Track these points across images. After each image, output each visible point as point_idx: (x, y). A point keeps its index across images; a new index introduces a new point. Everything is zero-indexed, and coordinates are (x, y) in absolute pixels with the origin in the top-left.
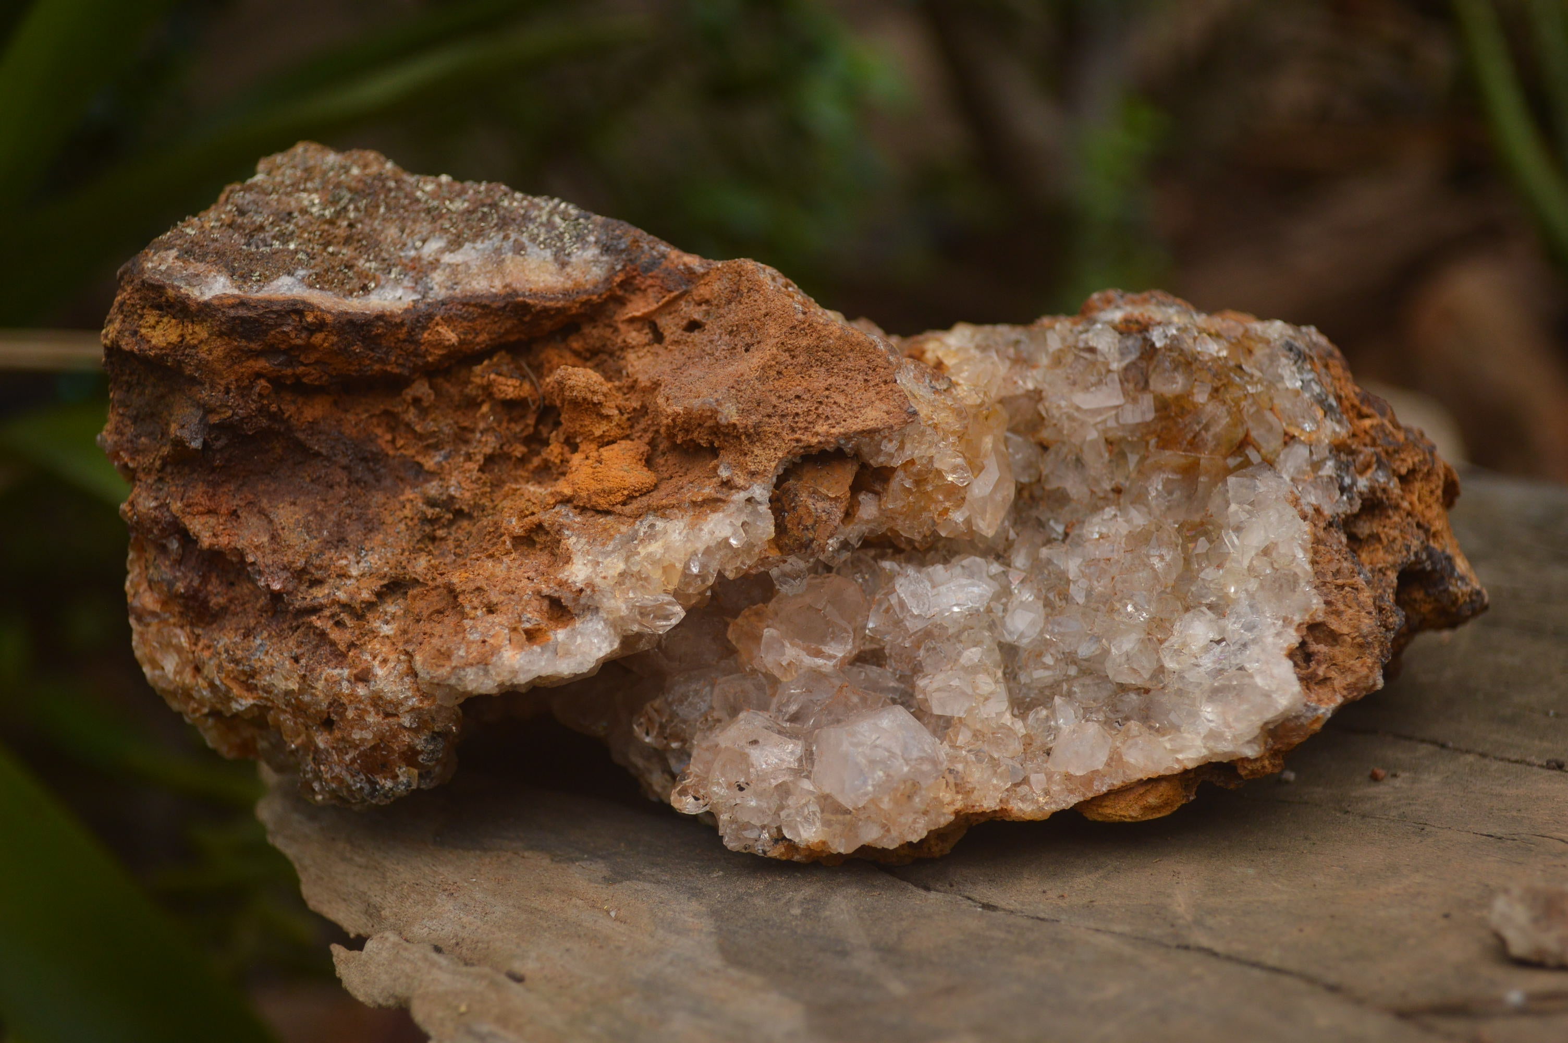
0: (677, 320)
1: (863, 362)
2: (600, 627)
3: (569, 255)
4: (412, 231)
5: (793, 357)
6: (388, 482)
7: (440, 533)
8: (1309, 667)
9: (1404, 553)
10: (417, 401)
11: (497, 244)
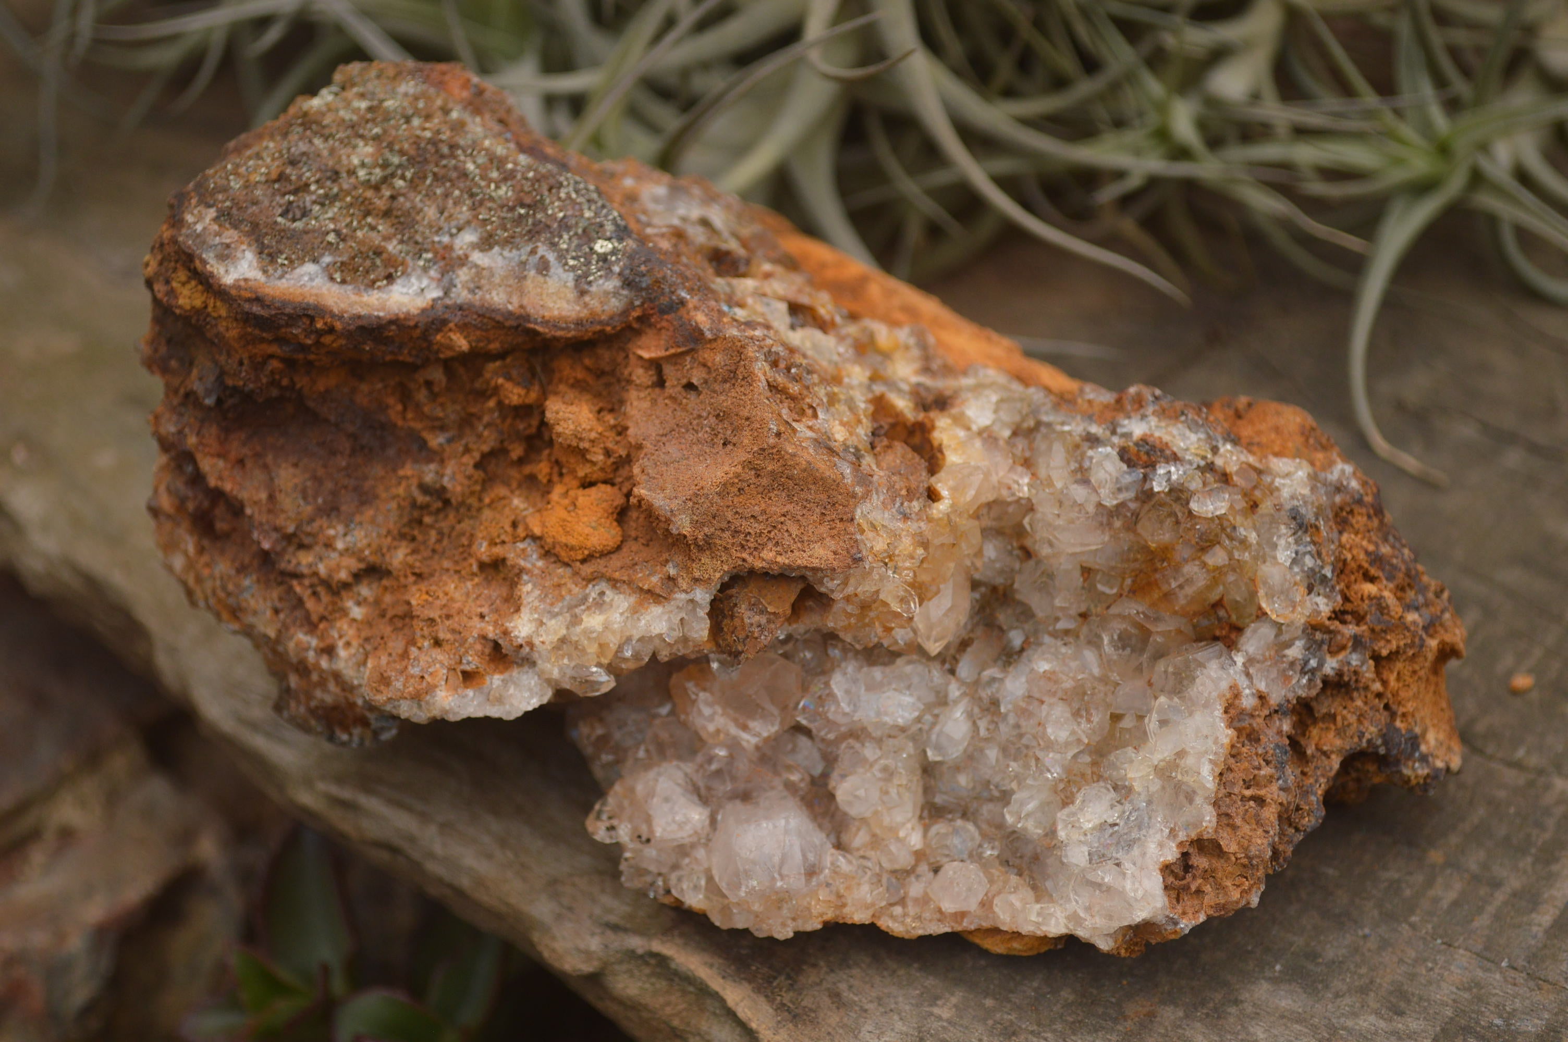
0: (679, 374)
1: (823, 497)
2: (533, 683)
3: (590, 283)
4: (451, 216)
5: (758, 476)
6: (391, 452)
7: (427, 520)
8: (1184, 878)
9: (1356, 739)
10: (429, 384)
11: (524, 258)
